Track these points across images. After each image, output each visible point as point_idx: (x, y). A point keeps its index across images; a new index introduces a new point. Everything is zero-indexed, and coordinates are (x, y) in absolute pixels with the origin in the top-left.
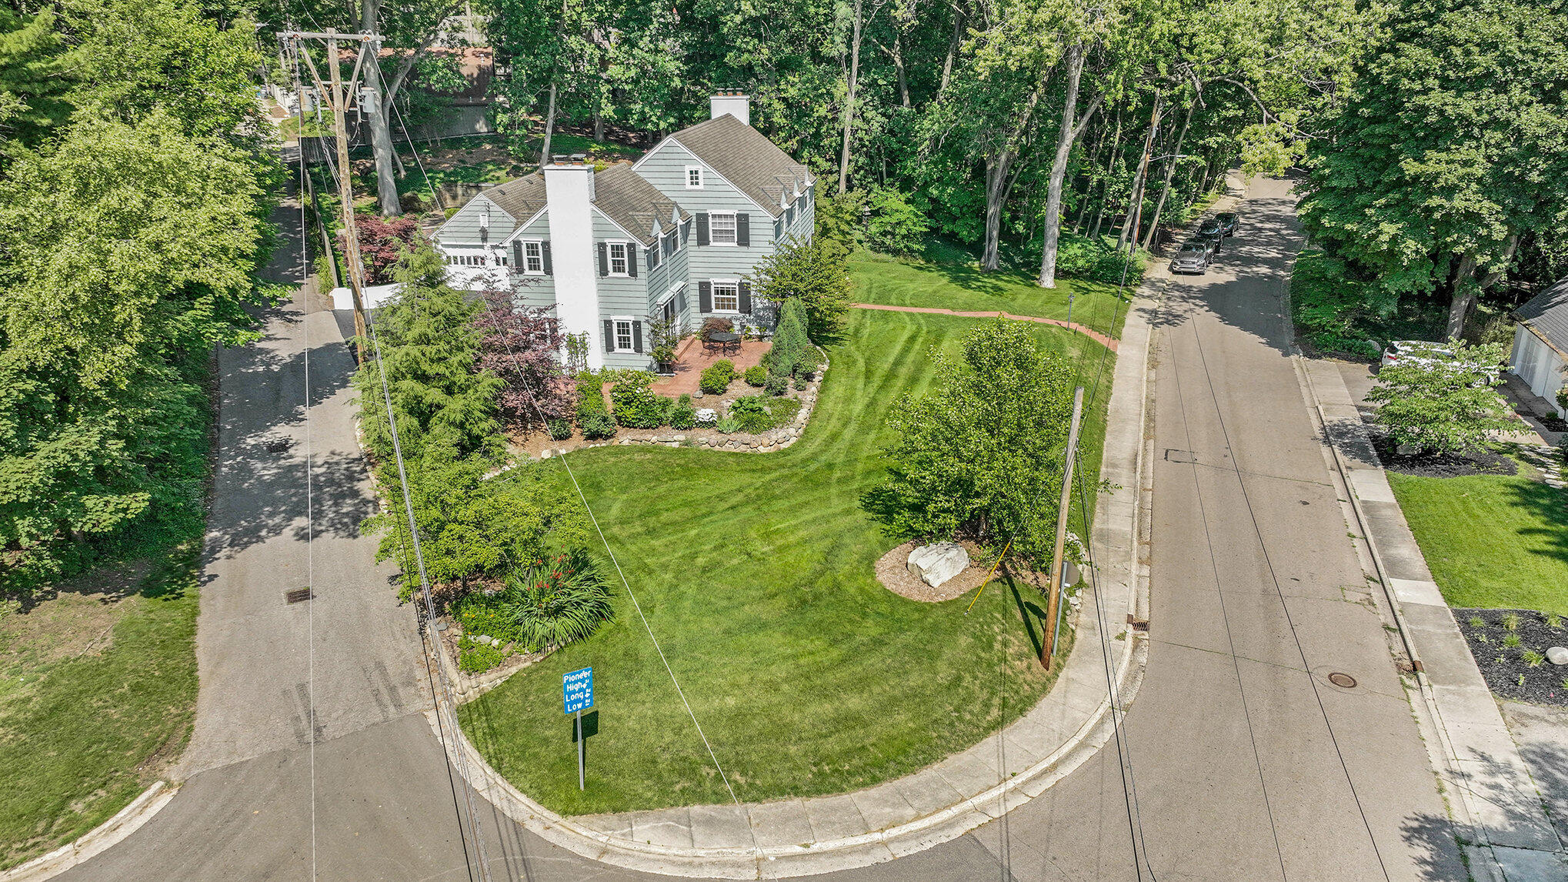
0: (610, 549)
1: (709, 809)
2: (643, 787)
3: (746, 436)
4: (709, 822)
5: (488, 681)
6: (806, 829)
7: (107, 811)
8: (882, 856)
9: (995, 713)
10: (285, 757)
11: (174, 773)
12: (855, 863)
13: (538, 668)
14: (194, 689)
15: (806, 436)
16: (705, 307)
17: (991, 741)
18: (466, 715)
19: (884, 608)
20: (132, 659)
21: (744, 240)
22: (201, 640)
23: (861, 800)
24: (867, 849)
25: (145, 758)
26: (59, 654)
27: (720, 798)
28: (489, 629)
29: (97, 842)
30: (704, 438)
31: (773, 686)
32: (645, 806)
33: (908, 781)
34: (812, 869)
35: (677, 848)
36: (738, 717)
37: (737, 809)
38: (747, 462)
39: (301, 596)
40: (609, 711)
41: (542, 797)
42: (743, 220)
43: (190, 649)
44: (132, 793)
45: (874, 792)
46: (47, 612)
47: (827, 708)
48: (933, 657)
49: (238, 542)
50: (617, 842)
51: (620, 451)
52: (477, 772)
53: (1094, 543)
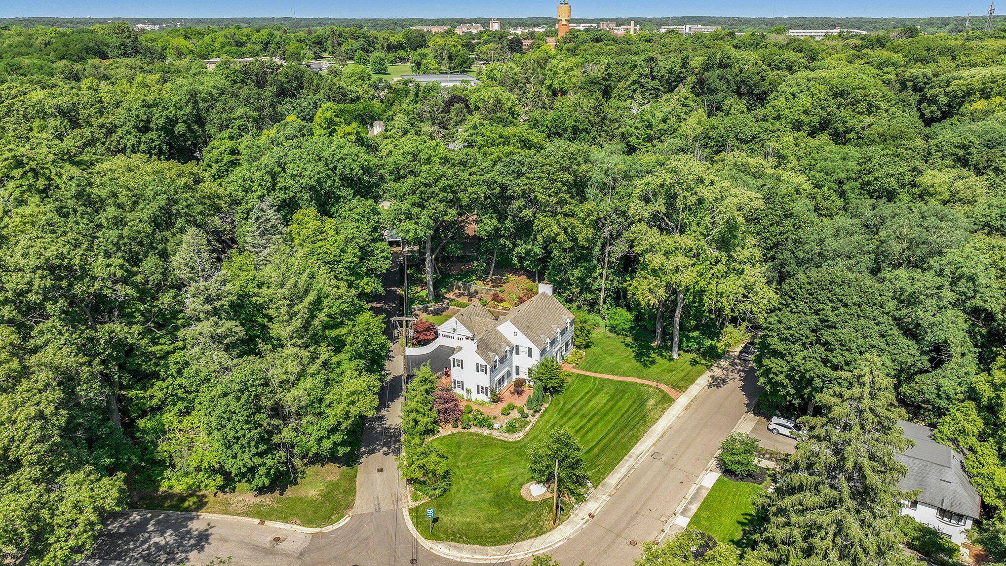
0: (456, 470)
1: (456, 544)
2: (443, 536)
3: (507, 435)
4: (455, 547)
5: (419, 503)
6: (474, 552)
7: (338, 519)
8: (488, 562)
9: (533, 534)
10: (372, 514)
11: (350, 513)
12: (481, 562)
13: (429, 502)
14: (355, 493)
15: (526, 436)
16: (517, 373)
17: (531, 541)
18: (411, 511)
19: (517, 501)
20: (343, 483)
21: (530, 355)
22: (357, 479)
23: (490, 548)
24: (485, 560)
25: (345, 509)
26: (329, 479)
27: (459, 542)
28: (420, 490)
29: (336, 526)
30: (495, 434)
31: (479, 518)
32: (443, 540)
33: (503, 546)
34: (472, 561)
35: (446, 551)
36: (469, 524)
37: (462, 545)
38: (505, 445)
39: (381, 470)
40: (441, 516)
41: (422, 534)
42: (530, 350)
43: (355, 481)
44: (343, 516)
45: (494, 548)
46: (326, 467)
47: (490, 526)
48: (523, 517)
49: (370, 452)
50: (434, 547)
51: (470, 434)
52: (410, 525)
53: (599, 487)
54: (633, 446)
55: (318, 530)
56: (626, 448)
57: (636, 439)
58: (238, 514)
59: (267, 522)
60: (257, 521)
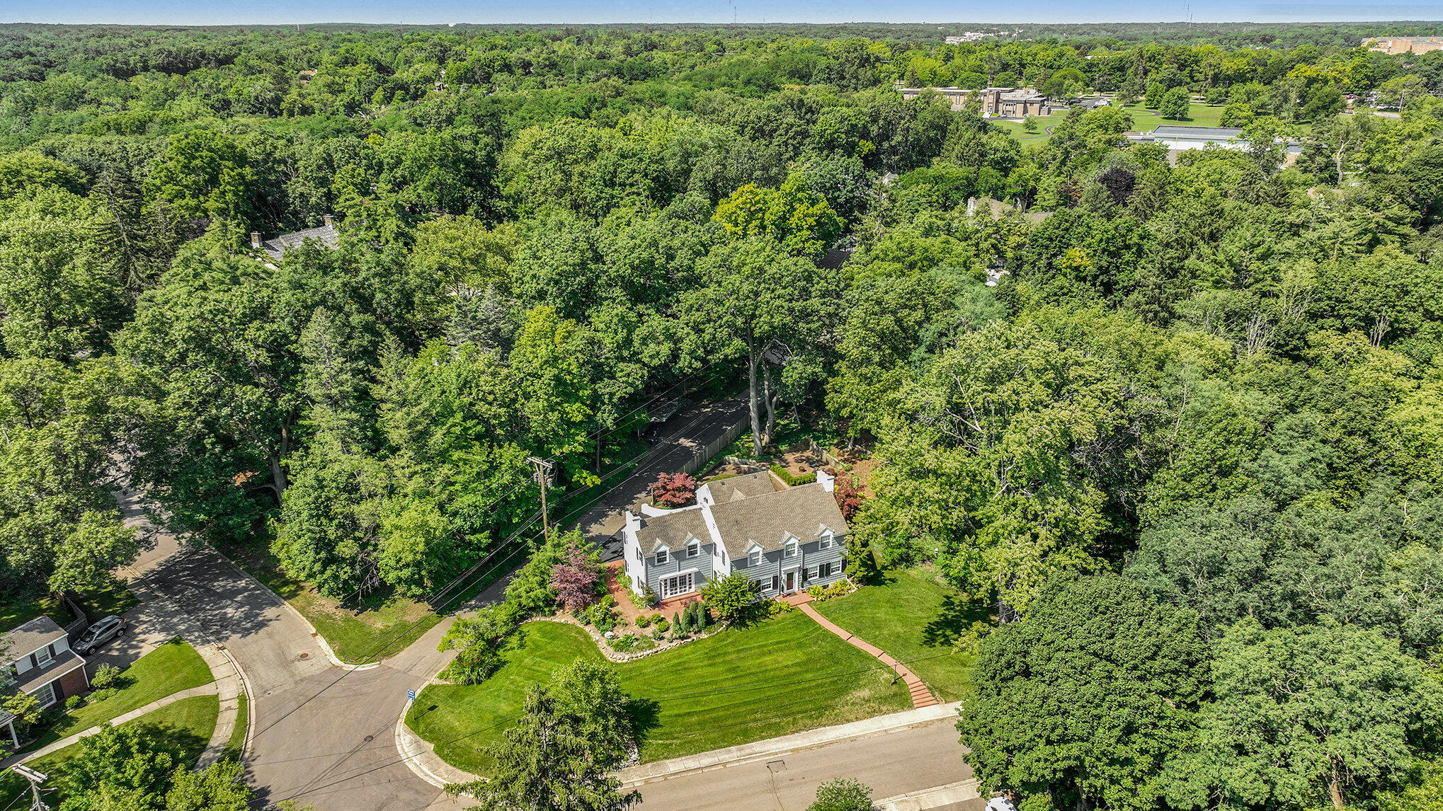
0: (516, 665)
2: (422, 728)
3: (612, 649)
4: (418, 745)
5: (442, 683)
7: (368, 662)
10: (399, 672)
11: (384, 661)
14: (411, 644)
15: (629, 662)
18: (428, 688)
20: (415, 629)
22: (428, 632)
23: (445, 766)
25: (385, 655)
26: (407, 618)
29: (359, 668)
31: (467, 727)
32: (417, 733)
34: (414, 769)
35: (406, 745)
40: (441, 706)
41: (408, 716)
42: (724, 555)
43: (425, 632)
45: (450, 767)
50: (402, 735)
53: (649, 765)
54: (762, 738)
55: (341, 663)
56: (747, 736)
57: (776, 730)
58: (307, 617)
59: (319, 636)
60: (314, 631)
